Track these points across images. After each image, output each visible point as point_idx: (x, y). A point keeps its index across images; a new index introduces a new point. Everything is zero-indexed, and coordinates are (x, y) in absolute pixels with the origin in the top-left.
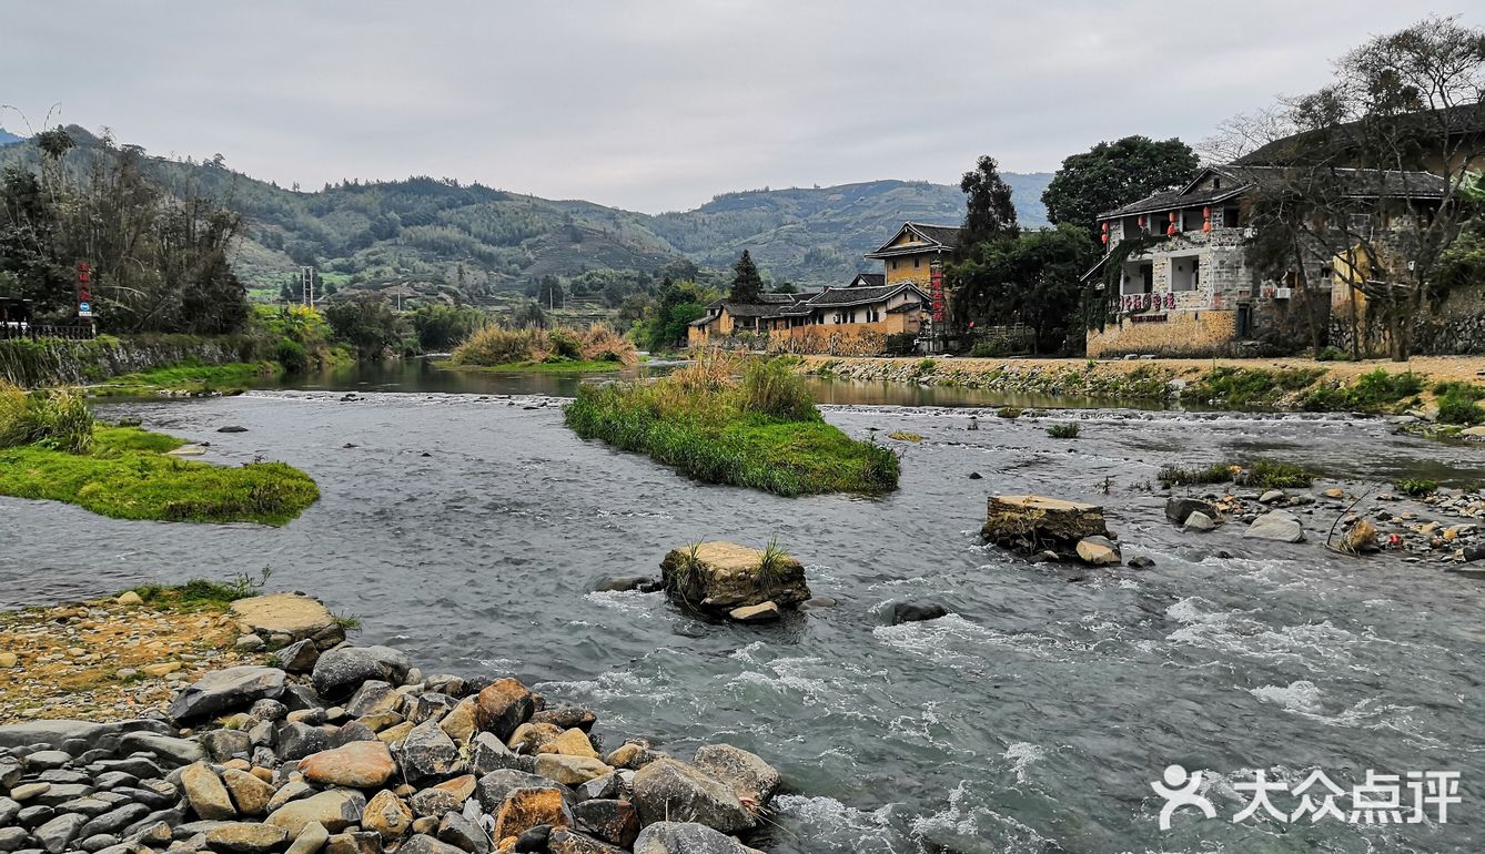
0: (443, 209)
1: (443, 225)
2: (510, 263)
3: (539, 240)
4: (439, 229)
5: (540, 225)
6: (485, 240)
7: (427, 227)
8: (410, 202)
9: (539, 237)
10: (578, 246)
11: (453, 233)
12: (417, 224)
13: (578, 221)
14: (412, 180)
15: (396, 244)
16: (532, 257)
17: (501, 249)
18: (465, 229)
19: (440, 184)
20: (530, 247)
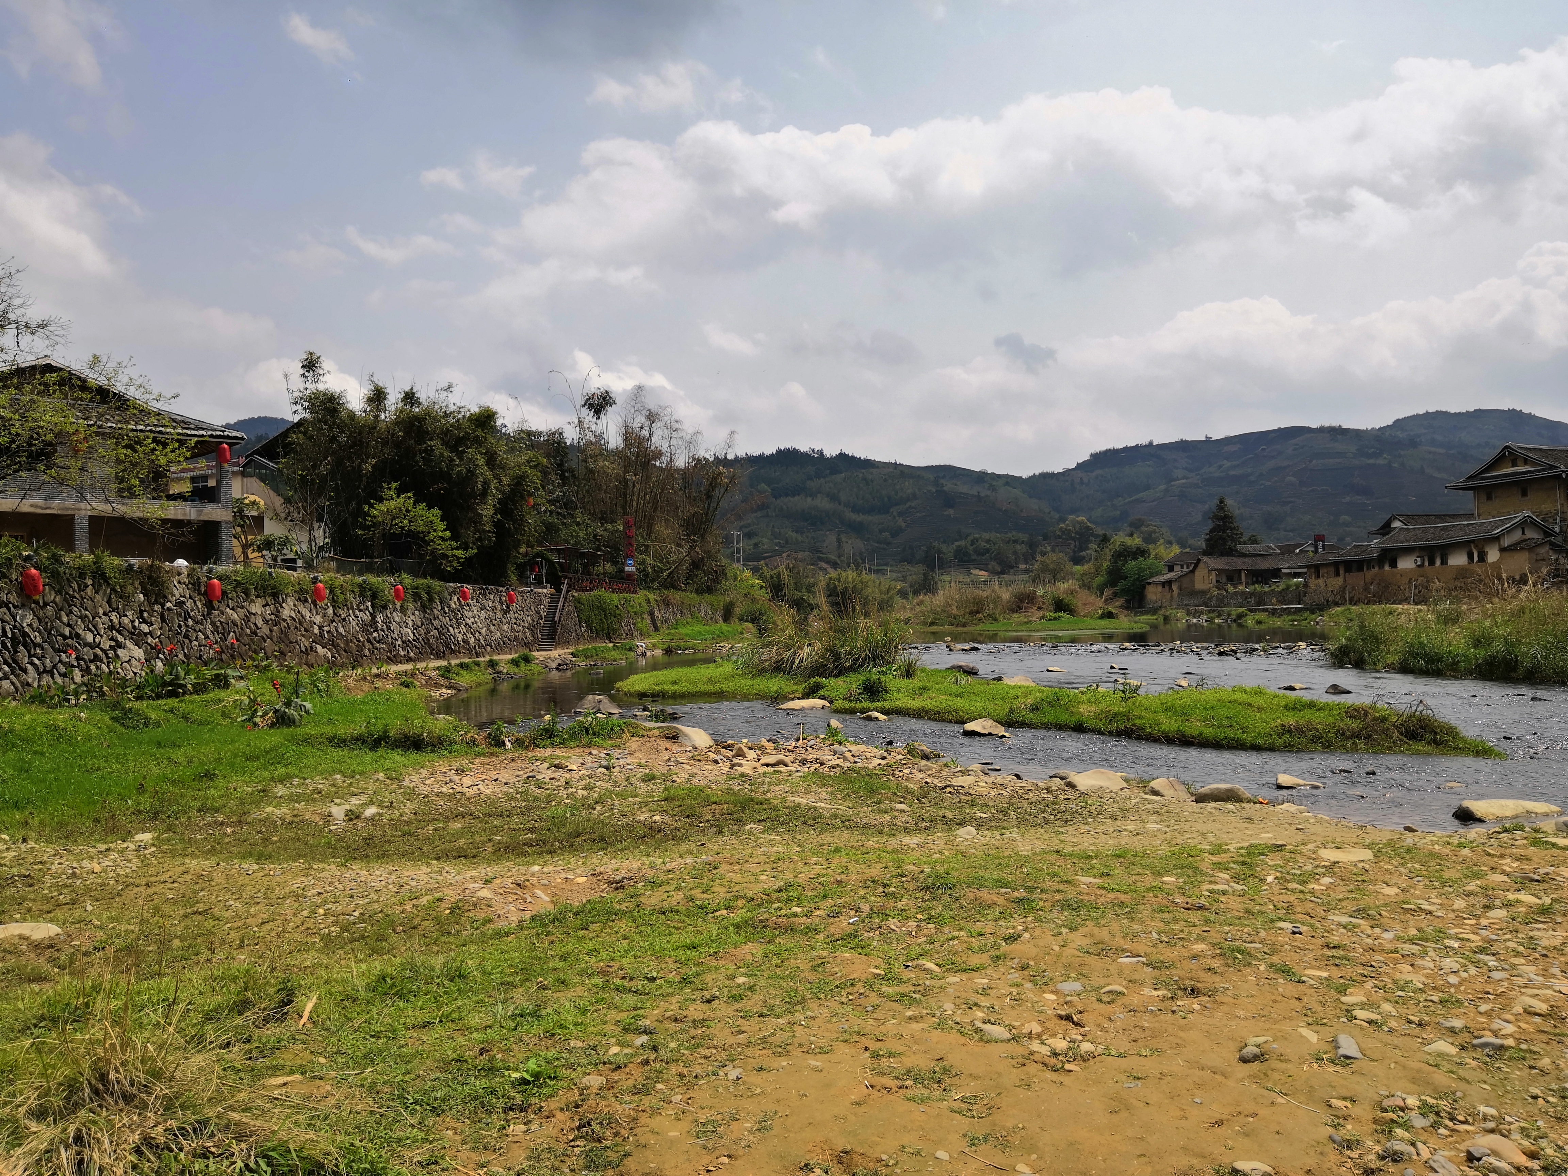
0: (812, 479)
1: (813, 495)
2: (881, 531)
3: (910, 507)
4: (809, 499)
5: (910, 491)
6: (855, 509)
7: (797, 498)
8: (778, 473)
9: (908, 504)
10: (951, 512)
11: (822, 503)
12: (787, 495)
13: (948, 486)
14: (779, 452)
15: (767, 516)
16: (903, 525)
17: (870, 518)
18: (833, 498)
19: (805, 455)
20: (900, 514)
